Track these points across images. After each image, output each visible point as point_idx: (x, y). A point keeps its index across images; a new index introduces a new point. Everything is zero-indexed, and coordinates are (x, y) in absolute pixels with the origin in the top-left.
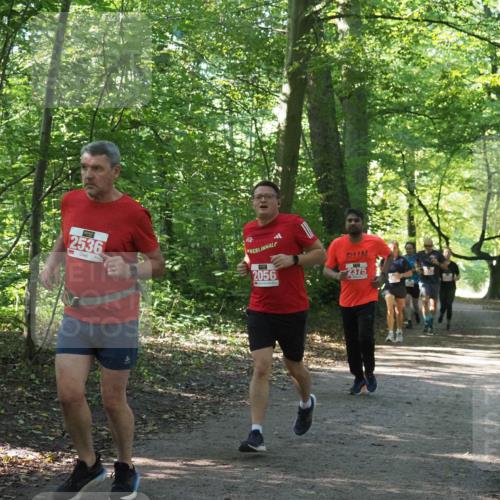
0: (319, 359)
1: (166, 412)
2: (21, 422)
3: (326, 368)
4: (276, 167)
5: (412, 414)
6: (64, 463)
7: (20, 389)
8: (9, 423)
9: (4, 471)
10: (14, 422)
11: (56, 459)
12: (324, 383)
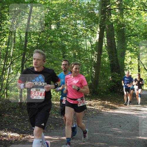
0: (105, 109)
1: (57, 123)
2: (16, 126)
3: (107, 111)
4: (96, 53)
5: (128, 125)
6: (26, 138)
7: (16, 116)
8: (12, 126)
9: (9, 139)
10: (13, 126)
11: (24, 136)
12: (105, 116)
